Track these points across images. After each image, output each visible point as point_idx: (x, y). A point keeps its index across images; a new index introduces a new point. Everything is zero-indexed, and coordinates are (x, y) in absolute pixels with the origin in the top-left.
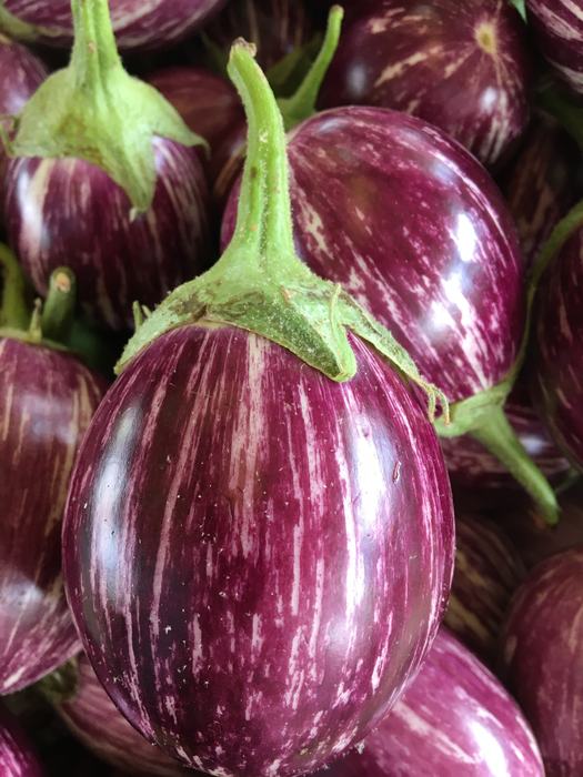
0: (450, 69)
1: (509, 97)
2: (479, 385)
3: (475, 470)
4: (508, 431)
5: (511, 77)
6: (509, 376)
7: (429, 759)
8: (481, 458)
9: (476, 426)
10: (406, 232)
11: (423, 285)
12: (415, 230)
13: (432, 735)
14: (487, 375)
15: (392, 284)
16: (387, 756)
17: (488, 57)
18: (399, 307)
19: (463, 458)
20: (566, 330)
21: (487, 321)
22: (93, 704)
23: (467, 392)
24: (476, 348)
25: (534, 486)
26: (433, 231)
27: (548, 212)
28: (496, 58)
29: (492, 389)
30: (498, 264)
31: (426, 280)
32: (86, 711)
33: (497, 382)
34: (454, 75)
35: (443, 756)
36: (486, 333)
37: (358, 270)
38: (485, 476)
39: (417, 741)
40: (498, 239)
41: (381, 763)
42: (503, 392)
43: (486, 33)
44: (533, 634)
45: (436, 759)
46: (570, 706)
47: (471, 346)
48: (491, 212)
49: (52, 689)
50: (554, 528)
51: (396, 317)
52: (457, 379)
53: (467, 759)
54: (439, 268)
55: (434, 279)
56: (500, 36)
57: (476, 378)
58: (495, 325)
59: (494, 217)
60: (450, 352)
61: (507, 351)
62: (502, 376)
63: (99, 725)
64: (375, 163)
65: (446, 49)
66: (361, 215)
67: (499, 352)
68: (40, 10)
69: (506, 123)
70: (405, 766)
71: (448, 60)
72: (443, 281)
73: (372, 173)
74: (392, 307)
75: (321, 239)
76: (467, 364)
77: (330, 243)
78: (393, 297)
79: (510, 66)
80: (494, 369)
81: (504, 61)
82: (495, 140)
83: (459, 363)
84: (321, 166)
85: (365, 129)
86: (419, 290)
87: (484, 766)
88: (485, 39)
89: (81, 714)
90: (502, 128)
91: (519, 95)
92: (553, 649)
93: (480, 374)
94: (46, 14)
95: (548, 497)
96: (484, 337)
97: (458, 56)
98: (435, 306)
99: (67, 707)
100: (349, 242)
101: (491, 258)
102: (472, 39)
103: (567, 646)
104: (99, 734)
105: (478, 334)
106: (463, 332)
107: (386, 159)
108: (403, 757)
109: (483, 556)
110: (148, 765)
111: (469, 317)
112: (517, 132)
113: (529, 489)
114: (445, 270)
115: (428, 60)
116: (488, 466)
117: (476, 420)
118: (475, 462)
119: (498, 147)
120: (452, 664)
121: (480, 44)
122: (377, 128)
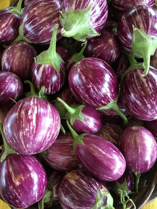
0: (105, 48)
1: (115, 51)
2: (111, 100)
3: (113, 115)
4: (118, 108)
5: (115, 48)
6: (117, 99)
7: (106, 158)
8: (114, 113)
9: (112, 107)
10: (97, 78)
11: (100, 86)
12: (99, 78)
13: (106, 154)
14: (112, 99)
15: (96, 86)
16: (99, 157)
17: (111, 45)
18: (97, 89)
19: (111, 113)
20: (124, 91)
21: (111, 91)
22: (52, 157)
23: (109, 102)
24: (110, 95)
25: (123, 117)
26: (101, 78)
27: (125, 69)
28: (113, 45)
29: (113, 101)
30: (112, 82)
31: (101, 85)
32: (50, 158)
33: (114, 100)
34: (105, 49)
35: (108, 157)
36: (111, 92)
37: (91, 84)
38: (116, 116)
39: (104, 155)
40: (112, 78)
41: (99, 159)
42: (116, 101)
43: (111, 41)
44: (123, 140)
45: (107, 158)
46: (129, 151)
47: (109, 95)
48: (111, 74)
49: (44, 155)
50: (127, 124)
51: (97, 91)
52: (107, 100)
53: (112, 158)
54: (103, 83)
55: (102, 85)
56: (113, 41)
57: (110, 100)
58: (112, 91)
59: (111, 75)
60: (106, 96)
61: (115, 95)
62: (115, 99)
63: (53, 160)
64: (92, 68)
65: (104, 45)
66: (90, 76)
67: (114, 95)
68: (33, 39)
69: (115, 56)
70: (102, 159)
71: (104, 47)
72: (103, 85)
73: (92, 70)
74: (96, 89)
75: (85, 80)
76: (109, 97)
77: (86, 81)
78: (96, 88)
79: (115, 46)
80: (113, 98)
81: (114, 46)
82: (114, 58)
83: (107, 97)
84: (84, 69)
85: (90, 63)
86: (100, 87)
87: (114, 159)
88: (111, 42)
89: (49, 159)
90: (115, 57)
91: (117, 51)
92: (126, 142)
93: (111, 99)
94: (34, 40)
95: (126, 119)
96: (111, 93)
97: (106, 46)
98: (102, 89)
99: (47, 158)
100: (89, 80)
101: (111, 81)
102: (108, 43)
103: (128, 141)
104: (53, 162)
105: (110, 93)
106: (107, 93)
107: (94, 67)
108: (102, 158)
109: (116, 130)
110: (61, 167)
111: (108, 90)
112: (117, 56)
113: (122, 117)
114: (104, 83)
115: (101, 47)
116: (116, 114)
117: (112, 106)
118: (113, 114)
119: (114, 59)
120: (109, 144)
121: (110, 43)
122: (92, 62)
